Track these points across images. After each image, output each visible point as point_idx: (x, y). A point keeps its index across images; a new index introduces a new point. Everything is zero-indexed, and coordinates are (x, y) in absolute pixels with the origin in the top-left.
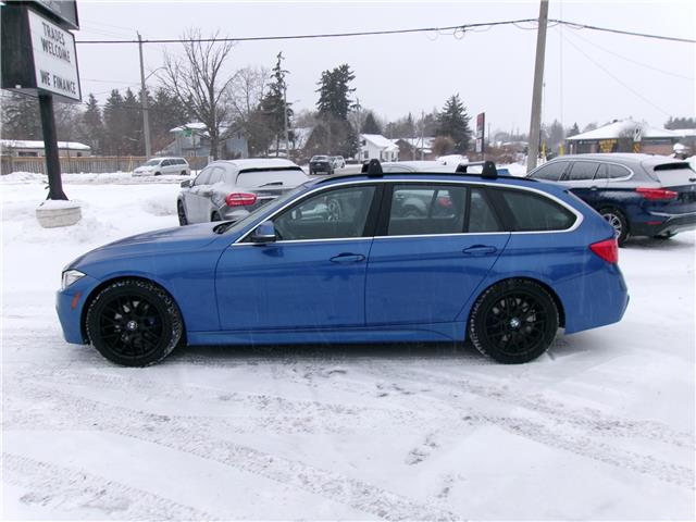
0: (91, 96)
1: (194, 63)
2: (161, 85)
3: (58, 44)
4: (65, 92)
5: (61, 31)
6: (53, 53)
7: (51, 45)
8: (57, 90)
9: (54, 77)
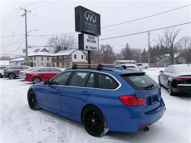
0: (144, 49)
1: (167, 37)
2: (157, 44)
3: (93, 40)
4: (93, 50)
5: (94, 37)
6: (90, 42)
7: (90, 40)
8: (90, 50)
9: (90, 47)
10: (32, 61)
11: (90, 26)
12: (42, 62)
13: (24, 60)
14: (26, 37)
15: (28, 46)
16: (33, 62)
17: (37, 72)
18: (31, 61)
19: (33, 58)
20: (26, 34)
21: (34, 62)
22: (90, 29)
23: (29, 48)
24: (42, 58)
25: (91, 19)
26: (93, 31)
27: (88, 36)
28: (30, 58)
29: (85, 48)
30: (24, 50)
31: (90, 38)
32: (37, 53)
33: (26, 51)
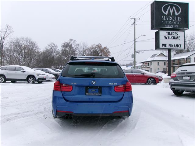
3: (174, 35)
4: (175, 48)
5: (176, 32)
6: (170, 39)
7: (169, 37)
8: (170, 48)
9: (169, 44)
10: (148, 66)
11: (170, 21)
12: (159, 67)
13: (142, 66)
14: (135, 43)
15: (136, 51)
16: (149, 68)
19: (150, 63)
20: (135, 41)
21: (151, 67)
22: (169, 24)
23: (137, 53)
24: (158, 63)
25: (171, 12)
26: (175, 26)
27: (167, 32)
28: (147, 63)
29: (161, 46)
30: (132, 55)
31: (169, 34)
32: (153, 58)
33: (134, 56)
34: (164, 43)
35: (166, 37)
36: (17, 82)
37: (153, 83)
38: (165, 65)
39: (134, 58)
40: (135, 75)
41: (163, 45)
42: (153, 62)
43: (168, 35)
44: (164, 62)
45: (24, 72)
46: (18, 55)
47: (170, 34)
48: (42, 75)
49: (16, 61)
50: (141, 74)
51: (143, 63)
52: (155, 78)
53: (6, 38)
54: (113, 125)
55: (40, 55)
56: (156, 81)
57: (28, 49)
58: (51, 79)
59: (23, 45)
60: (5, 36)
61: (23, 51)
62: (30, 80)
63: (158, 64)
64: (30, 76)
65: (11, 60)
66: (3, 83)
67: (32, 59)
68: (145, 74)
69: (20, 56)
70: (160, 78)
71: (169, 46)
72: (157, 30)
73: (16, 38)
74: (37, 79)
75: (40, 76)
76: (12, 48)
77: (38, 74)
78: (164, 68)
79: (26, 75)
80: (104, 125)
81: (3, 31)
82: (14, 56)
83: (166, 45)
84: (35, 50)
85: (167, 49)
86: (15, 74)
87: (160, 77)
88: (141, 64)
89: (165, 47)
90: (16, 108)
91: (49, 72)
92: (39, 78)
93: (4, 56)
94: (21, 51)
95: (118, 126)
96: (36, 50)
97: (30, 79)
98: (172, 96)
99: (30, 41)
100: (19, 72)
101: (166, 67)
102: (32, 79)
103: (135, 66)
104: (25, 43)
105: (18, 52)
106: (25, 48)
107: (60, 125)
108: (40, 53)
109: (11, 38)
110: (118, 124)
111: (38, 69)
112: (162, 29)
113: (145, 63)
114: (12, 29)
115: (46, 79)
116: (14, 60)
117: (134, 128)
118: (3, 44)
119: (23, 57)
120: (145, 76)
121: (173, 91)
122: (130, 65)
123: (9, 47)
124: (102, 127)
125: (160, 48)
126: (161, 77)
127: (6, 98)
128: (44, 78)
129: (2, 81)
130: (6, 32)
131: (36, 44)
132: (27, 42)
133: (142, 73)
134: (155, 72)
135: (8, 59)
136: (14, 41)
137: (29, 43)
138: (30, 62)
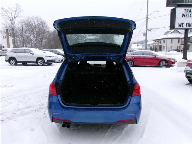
6: (188, 17)
7: (187, 15)
8: (187, 27)
9: (187, 24)
12: (172, 45)
13: (154, 44)
14: (147, 20)
15: (148, 29)
16: (161, 46)
17: (131, 56)
18: (160, 44)
19: (162, 41)
20: (147, 18)
21: (163, 45)
23: (149, 31)
24: (172, 40)
27: (185, 9)
28: (159, 41)
29: (177, 26)
30: (144, 34)
31: (187, 11)
32: (166, 35)
33: (145, 35)
34: (181, 22)
35: (183, 16)
36: (28, 64)
37: (165, 66)
38: (179, 42)
39: (145, 37)
40: (145, 57)
41: (180, 25)
42: (166, 40)
43: (186, 13)
44: (177, 39)
45: (33, 54)
46: (29, 35)
47: (189, 11)
48: (51, 57)
49: (29, 40)
50: (152, 56)
51: (154, 41)
52: (168, 60)
53: (17, 18)
54: (119, 130)
55: (50, 35)
56: (169, 63)
57: (39, 29)
58: (60, 61)
59: (34, 25)
60: (16, 16)
61: (35, 31)
62: (39, 63)
63: (172, 42)
64: (39, 59)
65: (23, 39)
66: (14, 65)
67: (43, 38)
68: (157, 56)
69: (32, 36)
70: (173, 61)
71: (187, 25)
72: (174, 7)
73: (26, 17)
74: (46, 61)
75: (49, 59)
76: (24, 28)
77: (47, 57)
78: (178, 46)
79: (35, 57)
80: (107, 130)
81: (13, 10)
82: (26, 35)
83: (183, 25)
84: (45, 29)
85: (184, 29)
86: (25, 57)
87: (173, 59)
88: (153, 42)
89: (181, 27)
90: (19, 101)
91: (58, 53)
92: (48, 60)
93: (16, 36)
94: (33, 31)
95: (124, 131)
96: (47, 30)
97: (39, 61)
98: (187, 85)
99: (40, 20)
100: (29, 55)
101: (180, 45)
102: (41, 61)
103: (146, 43)
104: (36, 22)
105: (29, 31)
106: (36, 27)
107: (58, 130)
108: (51, 32)
109: (21, 17)
110: (123, 129)
111: (47, 51)
112: (180, 6)
113: (157, 41)
114: (21, 8)
115: (54, 61)
116: (27, 40)
117: (142, 136)
118: (14, 24)
119: (34, 36)
120: (157, 58)
121: (188, 79)
122: (141, 42)
123: (21, 27)
124: (105, 133)
125: (175, 28)
126: (175, 59)
127: (12, 86)
128: (53, 60)
129: (13, 63)
130: (16, 12)
131: (46, 23)
132: (37, 20)
133: (154, 55)
134: (167, 51)
135: (21, 39)
136: (25, 21)
137: (39, 22)
138: (42, 41)
